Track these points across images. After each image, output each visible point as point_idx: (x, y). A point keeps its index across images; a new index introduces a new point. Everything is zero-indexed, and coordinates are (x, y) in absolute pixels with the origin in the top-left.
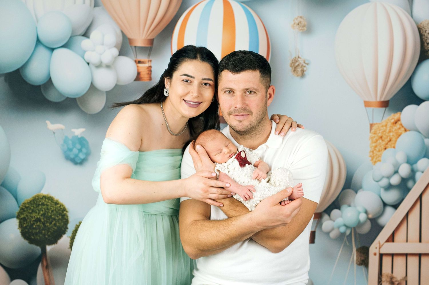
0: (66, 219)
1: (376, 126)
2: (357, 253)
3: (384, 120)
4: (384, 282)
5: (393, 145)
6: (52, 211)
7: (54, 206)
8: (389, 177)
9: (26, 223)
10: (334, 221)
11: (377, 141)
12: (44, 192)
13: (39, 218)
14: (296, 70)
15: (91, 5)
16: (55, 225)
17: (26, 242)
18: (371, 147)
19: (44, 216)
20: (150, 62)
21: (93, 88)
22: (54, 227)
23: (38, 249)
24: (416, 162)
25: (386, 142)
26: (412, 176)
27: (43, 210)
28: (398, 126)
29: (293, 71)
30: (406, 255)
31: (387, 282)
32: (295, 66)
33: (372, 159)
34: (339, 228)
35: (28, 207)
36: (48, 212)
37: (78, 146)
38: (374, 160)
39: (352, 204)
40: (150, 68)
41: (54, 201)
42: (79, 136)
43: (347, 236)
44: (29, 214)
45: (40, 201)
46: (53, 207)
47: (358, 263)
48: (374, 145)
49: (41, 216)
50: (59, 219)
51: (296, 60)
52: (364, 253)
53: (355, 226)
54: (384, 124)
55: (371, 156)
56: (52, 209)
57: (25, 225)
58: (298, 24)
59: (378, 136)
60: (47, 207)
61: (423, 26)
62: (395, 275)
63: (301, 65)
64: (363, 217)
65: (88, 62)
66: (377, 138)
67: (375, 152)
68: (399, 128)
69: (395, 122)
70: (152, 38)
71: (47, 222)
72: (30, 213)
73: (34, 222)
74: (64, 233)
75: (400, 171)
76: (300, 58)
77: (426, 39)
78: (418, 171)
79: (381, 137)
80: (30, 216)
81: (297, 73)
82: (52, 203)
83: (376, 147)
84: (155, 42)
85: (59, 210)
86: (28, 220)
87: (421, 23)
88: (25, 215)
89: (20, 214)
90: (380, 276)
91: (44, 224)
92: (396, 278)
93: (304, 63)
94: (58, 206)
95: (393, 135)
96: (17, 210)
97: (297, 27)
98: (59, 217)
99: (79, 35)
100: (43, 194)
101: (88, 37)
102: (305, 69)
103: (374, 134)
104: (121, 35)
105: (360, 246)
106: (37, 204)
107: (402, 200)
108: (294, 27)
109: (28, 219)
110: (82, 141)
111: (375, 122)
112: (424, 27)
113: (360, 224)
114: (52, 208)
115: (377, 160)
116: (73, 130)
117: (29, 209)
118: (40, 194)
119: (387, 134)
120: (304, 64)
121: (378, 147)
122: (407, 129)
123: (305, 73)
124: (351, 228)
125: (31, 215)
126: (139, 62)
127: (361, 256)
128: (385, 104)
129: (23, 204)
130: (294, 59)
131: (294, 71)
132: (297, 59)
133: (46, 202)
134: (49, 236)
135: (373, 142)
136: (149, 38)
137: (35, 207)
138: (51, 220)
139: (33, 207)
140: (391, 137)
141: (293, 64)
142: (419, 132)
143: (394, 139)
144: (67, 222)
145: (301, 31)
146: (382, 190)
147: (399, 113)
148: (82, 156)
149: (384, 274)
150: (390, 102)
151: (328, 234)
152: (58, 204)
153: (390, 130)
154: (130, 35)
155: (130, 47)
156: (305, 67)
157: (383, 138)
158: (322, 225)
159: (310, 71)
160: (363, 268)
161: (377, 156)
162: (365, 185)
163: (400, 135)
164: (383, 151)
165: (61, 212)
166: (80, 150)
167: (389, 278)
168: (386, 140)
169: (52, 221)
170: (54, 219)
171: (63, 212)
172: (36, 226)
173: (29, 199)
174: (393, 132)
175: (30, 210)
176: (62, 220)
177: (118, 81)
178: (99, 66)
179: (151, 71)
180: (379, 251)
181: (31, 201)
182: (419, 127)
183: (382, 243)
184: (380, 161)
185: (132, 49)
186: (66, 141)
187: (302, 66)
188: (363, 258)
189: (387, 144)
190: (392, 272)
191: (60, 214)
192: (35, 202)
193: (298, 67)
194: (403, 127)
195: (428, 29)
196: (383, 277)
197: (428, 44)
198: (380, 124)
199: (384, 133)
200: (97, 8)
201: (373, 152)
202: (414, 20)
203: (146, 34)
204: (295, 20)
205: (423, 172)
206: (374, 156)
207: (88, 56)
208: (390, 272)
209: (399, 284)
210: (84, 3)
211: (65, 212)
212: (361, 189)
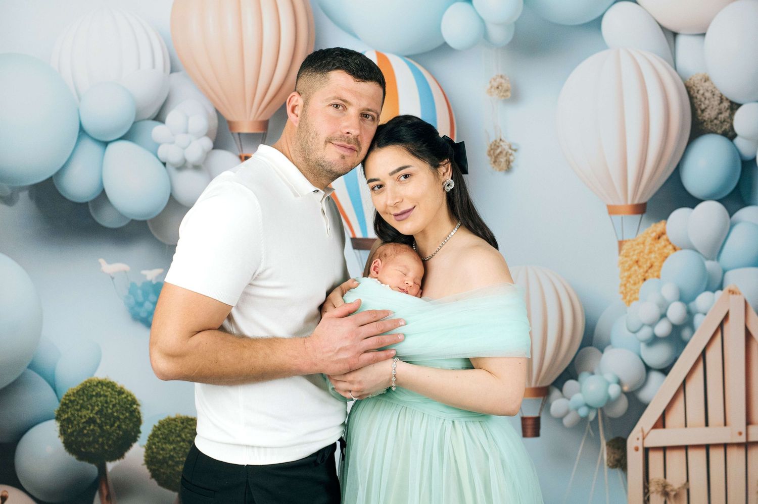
0: (137, 417)
1: (629, 243)
2: (608, 449)
3: (639, 235)
4: (653, 493)
5: (656, 274)
6: (114, 406)
7: (117, 397)
8: (652, 325)
9: (72, 427)
10: (569, 399)
11: (630, 267)
12: (100, 375)
13: (93, 417)
14: (498, 160)
15: (164, 70)
16: (119, 427)
17: (72, 458)
18: (622, 278)
19: (101, 414)
21: (172, 202)
22: (118, 432)
23: (92, 469)
24: (693, 299)
25: (645, 269)
26: (689, 322)
27: (100, 404)
28: (662, 242)
29: (492, 162)
30: (686, 448)
31: (658, 492)
32: (495, 155)
33: (625, 298)
34: (577, 409)
35: (74, 401)
36: (107, 407)
37: (153, 298)
38: (628, 298)
39: (596, 371)
41: (116, 388)
42: (154, 282)
43: (591, 423)
44: (76, 412)
45: (94, 390)
46: (115, 398)
47: (611, 464)
48: (626, 274)
49: (96, 414)
50: (126, 418)
51: (497, 144)
52: (618, 449)
53: (602, 405)
54: (640, 240)
55: (622, 293)
56: (114, 403)
57: (69, 431)
58: (498, 88)
59: (631, 260)
60: (105, 399)
61: (694, 83)
62: (669, 480)
63: (504, 153)
64: (614, 390)
65: (164, 161)
66: (631, 263)
67: (628, 285)
68: (665, 246)
69: (657, 236)
70: (265, 119)
71: (106, 424)
72: (78, 410)
73: (85, 425)
74: (135, 440)
75: (669, 314)
76: (503, 141)
77: (699, 103)
78: (697, 312)
79: (637, 262)
80: (78, 415)
81: (500, 165)
82: (113, 393)
83: (629, 277)
84: (270, 125)
85: (125, 403)
86: (75, 422)
87: (690, 79)
88: (70, 413)
89: (60, 412)
90: (646, 484)
91: (101, 427)
92: (671, 486)
93: (510, 148)
94: (123, 396)
95: (655, 258)
96: (56, 406)
97: (497, 91)
98: (125, 414)
99: (148, 119)
100: (97, 378)
101: (163, 122)
102: (512, 158)
103: (626, 256)
104: (215, 115)
105: (611, 437)
106: (89, 395)
107: (675, 360)
108: (491, 92)
109: (75, 420)
111: (625, 238)
112: (695, 85)
113: (610, 402)
114: (113, 400)
115: (632, 299)
116: (144, 272)
117: (75, 403)
118: (93, 378)
119: (646, 256)
120: (510, 151)
121: (633, 277)
122: (677, 247)
123: (512, 164)
124: (597, 409)
125: (80, 413)
127: (614, 453)
128: (640, 209)
129: (66, 396)
130: (493, 143)
131: (495, 162)
132: (499, 143)
133: (103, 390)
135: (625, 270)
136: (261, 119)
137: (85, 399)
138: (112, 419)
139: (83, 400)
140: (653, 260)
141: (492, 152)
142: (696, 251)
143: (656, 264)
144: (138, 421)
145: (503, 98)
146: (643, 346)
147: (663, 221)
149: (653, 479)
150: (648, 205)
151: (560, 419)
152: (123, 393)
153: (650, 249)
154: (230, 116)
155: (231, 135)
156: (510, 155)
157: (640, 263)
158: (549, 406)
159: (520, 161)
160: (618, 472)
161: (632, 292)
162: (615, 338)
163: (666, 257)
164: (641, 282)
165: (128, 406)
167: (661, 486)
168: (645, 266)
169: (114, 422)
170: (118, 418)
171: (131, 405)
172: (88, 430)
173: (76, 387)
174: (655, 252)
175: (77, 405)
176: (130, 420)
178: (182, 167)
180: (643, 443)
181: (78, 391)
182: (696, 243)
183: (646, 430)
184: (636, 299)
185: (234, 137)
186: (132, 290)
187: (507, 153)
188: (617, 457)
189: (647, 272)
190: (665, 477)
191: (127, 409)
192: (86, 392)
193: (498, 157)
194: (670, 243)
195: (701, 88)
196: (650, 485)
197: (703, 111)
198: (634, 241)
199: (642, 254)
200: (174, 75)
201: (625, 285)
202: (679, 75)
203: (256, 114)
204: (493, 82)
205: (705, 314)
206: (626, 293)
207: (163, 152)
208: (661, 476)
209: (677, 496)
210: (154, 67)
211: (135, 406)
212: (610, 346)
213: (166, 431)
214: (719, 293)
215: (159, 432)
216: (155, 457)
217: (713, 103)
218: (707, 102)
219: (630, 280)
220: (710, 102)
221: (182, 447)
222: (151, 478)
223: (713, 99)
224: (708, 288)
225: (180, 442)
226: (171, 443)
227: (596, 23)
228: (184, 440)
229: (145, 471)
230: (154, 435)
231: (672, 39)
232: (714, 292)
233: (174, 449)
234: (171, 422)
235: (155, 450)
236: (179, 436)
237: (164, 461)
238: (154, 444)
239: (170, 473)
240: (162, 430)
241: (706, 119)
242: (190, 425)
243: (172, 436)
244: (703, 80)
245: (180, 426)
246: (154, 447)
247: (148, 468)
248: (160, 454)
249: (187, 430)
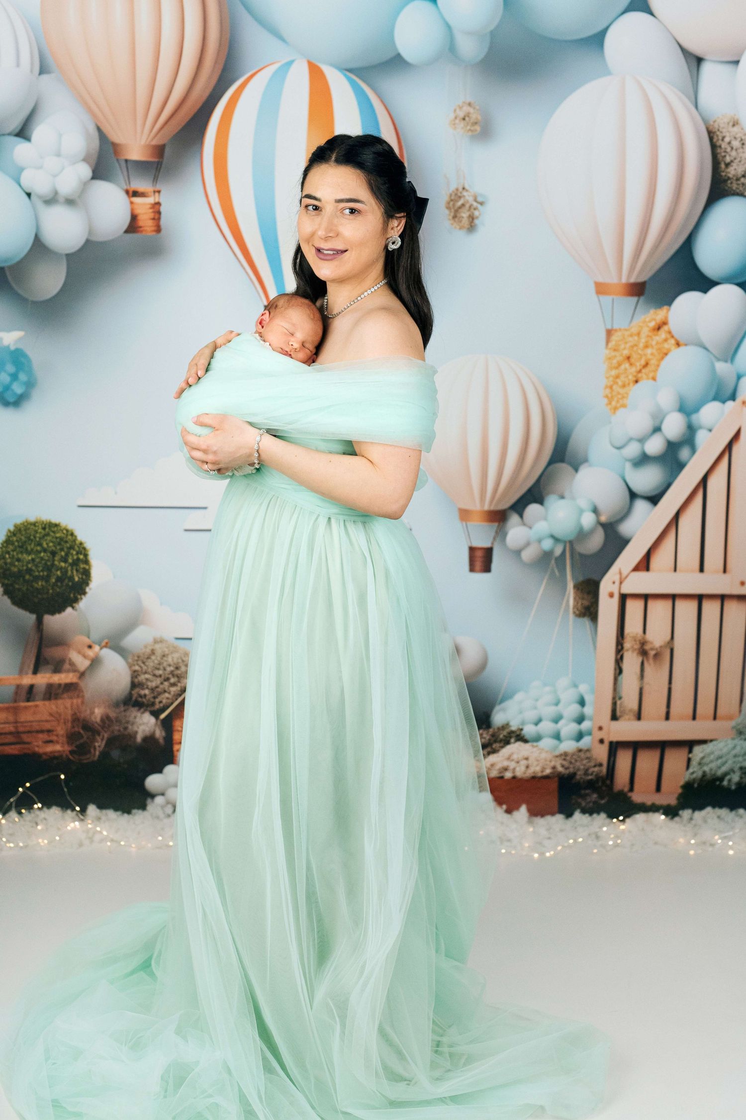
1: (619, 334)
2: (575, 593)
3: (635, 322)
4: (627, 650)
5: (651, 375)
8: (642, 440)
10: (530, 528)
11: (619, 364)
14: (458, 215)
15: (32, 71)
18: (607, 378)
20: (157, 194)
21: (39, 247)
24: (697, 410)
25: (639, 368)
26: (689, 439)
28: (662, 334)
29: (451, 217)
30: (673, 597)
31: (634, 650)
32: (456, 208)
33: (610, 403)
34: (540, 541)
37: (10, 368)
38: (614, 403)
39: (566, 494)
40: (157, 206)
42: (12, 348)
43: (557, 559)
47: (577, 612)
48: (614, 373)
51: (459, 194)
52: (589, 593)
53: (571, 537)
54: (634, 330)
55: (606, 396)
58: (464, 119)
59: (622, 355)
61: (719, 126)
62: (649, 636)
63: (467, 206)
64: (588, 520)
65: (28, 191)
66: (619, 358)
67: (614, 387)
68: (666, 340)
69: (657, 327)
70: (161, 143)
75: (665, 427)
76: (467, 191)
77: (723, 154)
78: (700, 427)
79: (628, 358)
81: (460, 222)
83: (617, 377)
84: (167, 151)
87: (715, 122)
90: (620, 639)
92: (652, 643)
93: (475, 200)
95: (652, 354)
97: (462, 124)
99: (9, 134)
101: (28, 139)
102: (476, 213)
103: (615, 350)
104: (96, 134)
105: (581, 579)
107: (668, 486)
108: (454, 124)
110: (18, 358)
111: (616, 327)
112: (721, 130)
113: (582, 535)
115: (618, 405)
116: (0, 335)
119: (640, 352)
120: (475, 204)
121: (622, 378)
122: (681, 342)
123: (476, 221)
124: (565, 542)
126: (135, 194)
127: (583, 599)
128: (637, 290)
130: (453, 192)
131: (455, 217)
132: (461, 193)
136: (154, 143)
140: (649, 357)
141: (451, 203)
142: (706, 348)
143: (653, 362)
145: (470, 133)
146: (628, 466)
147: (666, 307)
148: (18, 389)
149: (628, 634)
150: (648, 286)
151: (518, 553)
153: (647, 342)
154: (116, 137)
155: (115, 162)
156: (475, 209)
157: (632, 360)
158: (505, 534)
159: (487, 218)
160: (586, 621)
161: (620, 396)
162: (593, 456)
163: (666, 354)
164: (631, 385)
166: (14, 377)
167: (638, 643)
168: (638, 364)
174: (652, 347)
177: (90, 232)
178: (51, 200)
179: (159, 213)
180: (620, 589)
182: (706, 339)
183: (625, 572)
184: (624, 406)
185: (120, 165)
187: (470, 207)
188: (586, 603)
189: (640, 371)
190: (644, 632)
193: (460, 210)
194: (673, 337)
195: (728, 134)
196: (625, 640)
197: (728, 165)
198: (626, 330)
199: (635, 349)
200: (45, 77)
201: (611, 387)
202: (700, 114)
203: (149, 135)
204: (458, 110)
205: (710, 430)
206: (612, 397)
207: (29, 179)
208: (640, 630)
209: (657, 656)
210: (18, 65)
212: (586, 464)
213: (23, 538)
214: (730, 403)
215: (15, 539)
216: (9, 569)
217: (741, 155)
218: (734, 153)
219: (618, 380)
220: (738, 153)
221: (42, 559)
222: (3, 595)
223: (741, 150)
224: (716, 398)
225: (40, 552)
226: (29, 553)
227: (597, 40)
228: (45, 551)
230: (7, 542)
231: (695, 63)
232: (724, 402)
233: (33, 560)
234: (29, 526)
235: (9, 561)
236: (40, 544)
237: (20, 575)
238: (8, 553)
239: (27, 589)
240: (18, 535)
241: (731, 176)
242: (54, 532)
243: (30, 544)
244: (731, 124)
245: (41, 533)
246: (6, 556)
248: (15, 566)
249: (49, 538)
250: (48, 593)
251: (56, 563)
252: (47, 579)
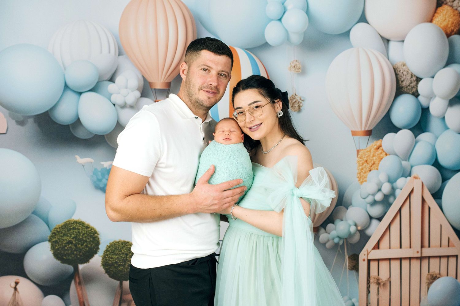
0: (97, 241)
1: (362, 151)
2: (349, 260)
3: (368, 147)
4: (371, 283)
5: (376, 168)
6: (83, 234)
7: (85, 229)
8: (374, 195)
9: (58, 245)
10: (329, 234)
11: (363, 164)
12: (75, 218)
13: (71, 240)
14: (294, 106)
15: (115, 54)
16: (86, 246)
17: (58, 262)
18: (358, 170)
19: (76, 239)
21: (118, 126)
22: (86, 248)
23: (70, 268)
24: (395, 181)
25: (371, 165)
26: (392, 193)
27: (75, 233)
28: (380, 151)
30: (390, 259)
31: (374, 283)
32: (293, 103)
33: (360, 180)
34: (333, 239)
35: (60, 231)
36: (79, 235)
38: (361, 180)
39: (344, 219)
41: (85, 225)
42: (108, 168)
43: (340, 246)
44: (61, 238)
45: (71, 226)
46: (84, 230)
47: (350, 268)
48: (361, 167)
49: (73, 238)
50: (91, 241)
52: (354, 260)
53: (346, 237)
54: (368, 150)
55: (358, 177)
56: (84, 233)
57: (56, 247)
58: (294, 67)
59: (364, 160)
60: (78, 230)
61: (398, 66)
62: (380, 277)
63: (297, 102)
64: (353, 229)
65: (114, 103)
67: (361, 173)
68: (381, 153)
69: (377, 148)
70: (169, 81)
71: (79, 244)
72: (62, 237)
73: (66, 244)
74: (96, 253)
75: (382, 189)
76: (297, 96)
77: (400, 77)
78: (397, 188)
79: (366, 161)
80: (62, 239)
81: (295, 108)
82: (83, 228)
83: (362, 169)
84: (172, 85)
85: (90, 233)
86: (60, 243)
87: (396, 65)
88: (57, 238)
89: (51, 238)
90: (368, 278)
91: (75, 246)
92: (382, 279)
93: (301, 99)
94: (89, 229)
95: (376, 159)
96: (49, 234)
97: (294, 69)
98: (90, 239)
99: (106, 80)
100: (74, 219)
101: (114, 82)
102: (301, 105)
103: (361, 158)
104: (142, 79)
105: (351, 254)
106: (68, 228)
107: (385, 213)
108: (290, 69)
109: (60, 242)
111: (361, 149)
112: (399, 68)
113: (351, 235)
114: (83, 231)
115: (363, 181)
116: (102, 163)
117: (60, 233)
118: (71, 219)
119: (371, 158)
120: (300, 101)
122: (387, 154)
123: (301, 108)
124: (344, 239)
125: (63, 238)
127: (352, 262)
128: (369, 133)
129: (55, 229)
130: (291, 96)
132: (294, 97)
133: (77, 226)
134: (81, 256)
135: (360, 166)
136: (166, 81)
137: (66, 231)
138: (82, 242)
139: (65, 231)
140: (375, 160)
142: (397, 156)
143: (377, 162)
144: (98, 243)
145: (297, 72)
146: (368, 205)
147: (380, 140)
149: (372, 276)
150: (373, 131)
151: (324, 244)
152: (89, 228)
153: (374, 154)
154: (150, 80)
155: (150, 90)
156: (300, 103)
157: (368, 162)
158: (319, 237)
159: (306, 106)
160: (354, 272)
161: (364, 177)
162: (354, 202)
163: (382, 159)
164: (368, 172)
165: (92, 235)
167: (376, 280)
168: (370, 163)
169: (84, 243)
170: (86, 241)
171: (94, 235)
172: (68, 247)
173: (61, 224)
174: (376, 156)
175: (61, 234)
176: (93, 242)
178: (124, 106)
180: (367, 257)
181: (62, 226)
182: (397, 152)
183: (369, 250)
184: (366, 181)
185: (152, 91)
186: (95, 172)
187: (298, 102)
188: (354, 264)
189: (371, 166)
190: (378, 275)
191: (91, 236)
192: (67, 227)
193: (295, 104)
194: (384, 152)
195: (402, 70)
196: (371, 279)
197: (402, 82)
198: (365, 150)
199: (369, 157)
200: (121, 57)
201: (360, 173)
202: (390, 62)
203: (164, 80)
204: (292, 64)
205: (401, 189)
206: (360, 178)
207: (114, 98)
208: (377, 274)
209: (384, 285)
210: (109, 52)
211: (96, 235)
212: (351, 206)
213: (113, 248)
214: (409, 178)
215: (110, 249)
216: (108, 262)
217: (407, 77)
218: (404, 77)
219: (363, 170)
220: (406, 77)
221: (122, 257)
222: (105, 273)
223: (407, 75)
224: (402, 176)
225: (121, 254)
226: (116, 255)
227: (347, 34)
228: (123, 253)
229: (102, 270)
230: (107, 250)
231: (386, 42)
232: (406, 177)
233: (118, 258)
234: (116, 243)
236: (121, 251)
237: (112, 264)
238: (107, 255)
239: (116, 270)
240: (112, 247)
241: (404, 86)
242: (126, 245)
243: (116, 251)
244: (403, 65)
245: (121, 246)
246: (107, 257)
247: (104, 268)
248: (110, 261)
249: (125, 248)
250: (124, 272)
251: (128, 258)
252: (124, 266)
